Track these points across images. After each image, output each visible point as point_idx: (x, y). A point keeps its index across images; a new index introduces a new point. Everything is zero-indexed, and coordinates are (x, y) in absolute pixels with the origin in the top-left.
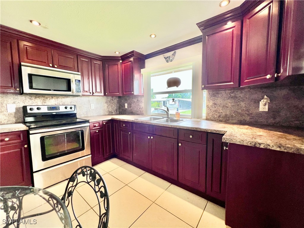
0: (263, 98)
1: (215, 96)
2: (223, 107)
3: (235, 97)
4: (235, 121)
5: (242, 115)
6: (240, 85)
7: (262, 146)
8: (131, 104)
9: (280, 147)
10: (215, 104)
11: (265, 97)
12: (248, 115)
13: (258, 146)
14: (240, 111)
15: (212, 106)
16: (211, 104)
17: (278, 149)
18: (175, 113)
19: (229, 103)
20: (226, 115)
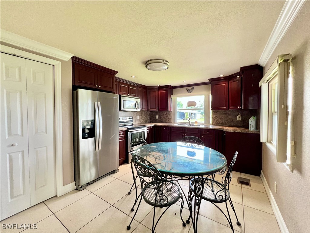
0: (238, 114)
1: (216, 113)
2: (221, 118)
3: (226, 114)
4: (226, 125)
5: (230, 122)
6: (228, 109)
7: (237, 132)
8: (161, 116)
9: (241, 131)
10: (217, 117)
11: (239, 114)
12: (233, 122)
13: (235, 131)
14: (229, 120)
15: (215, 118)
16: (214, 117)
17: (241, 132)
18: (194, 122)
19: (224, 116)
20: (222, 122)
